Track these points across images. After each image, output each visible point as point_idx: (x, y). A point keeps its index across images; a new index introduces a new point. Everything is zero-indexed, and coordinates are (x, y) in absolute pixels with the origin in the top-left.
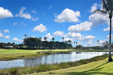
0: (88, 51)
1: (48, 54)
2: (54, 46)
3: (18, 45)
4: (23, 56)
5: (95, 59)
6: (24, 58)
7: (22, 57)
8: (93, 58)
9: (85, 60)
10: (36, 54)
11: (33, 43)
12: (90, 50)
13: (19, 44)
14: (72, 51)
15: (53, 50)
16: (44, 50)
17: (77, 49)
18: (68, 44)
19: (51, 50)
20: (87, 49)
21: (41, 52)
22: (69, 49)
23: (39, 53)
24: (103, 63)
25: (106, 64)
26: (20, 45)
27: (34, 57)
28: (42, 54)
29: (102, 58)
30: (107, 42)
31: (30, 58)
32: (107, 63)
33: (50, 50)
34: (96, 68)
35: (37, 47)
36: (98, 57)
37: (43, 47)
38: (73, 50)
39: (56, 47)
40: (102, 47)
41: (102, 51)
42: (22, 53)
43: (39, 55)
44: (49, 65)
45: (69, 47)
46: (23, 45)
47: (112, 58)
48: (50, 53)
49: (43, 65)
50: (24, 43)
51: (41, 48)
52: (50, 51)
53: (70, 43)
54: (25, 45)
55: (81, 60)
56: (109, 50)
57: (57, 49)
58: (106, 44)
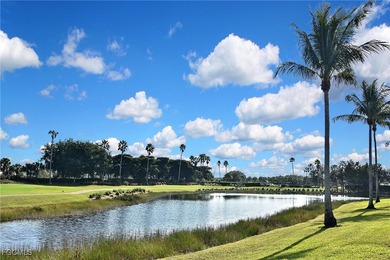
0: (263, 192)
1: (129, 200)
2: (152, 172)
3: (24, 169)
4: (39, 210)
5: (285, 217)
6: (41, 214)
7: (34, 212)
8: (278, 214)
9: (252, 220)
10: (88, 201)
11: (79, 162)
12: (269, 188)
13: (28, 165)
14: (212, 191)
15: (147, 188)
16: (117, 188)
17: (229, 185)
18: (199, 168)
19: (142, 187)
20: (258, 185)
21: (107, 194)
22: (203, 184)
23: (98, 197)
24: (309, 231)
25: (316, 233)
26: (29, 167)
27: (79, 213)
28: (108, 200)
29: (303, 213)
30: (318, 161)
31: (62, 214)
32: (320, 232)
33: (138, 187)
34: (287, 249)
35: (92, 175)
36: (293, 210)
37: (112, 177)
38: (215, 188)
39: (159, 175)
40: (306, 178)
41: (303, 193)
42: (34, 197)
43: (97, 205)
44: (132, 241)
45: (200, 178)
46: (42, 167)
47: (334, 215)
48: (137, 197)
49: (110, 243)
50: (43, 162)
51: (106, 177)
52: (137, 190)
53: (205, 164)
54: (48, 168)
55: (241, 222)
56: (324, 189)
57: (162, 182)
58: (315, 168)
